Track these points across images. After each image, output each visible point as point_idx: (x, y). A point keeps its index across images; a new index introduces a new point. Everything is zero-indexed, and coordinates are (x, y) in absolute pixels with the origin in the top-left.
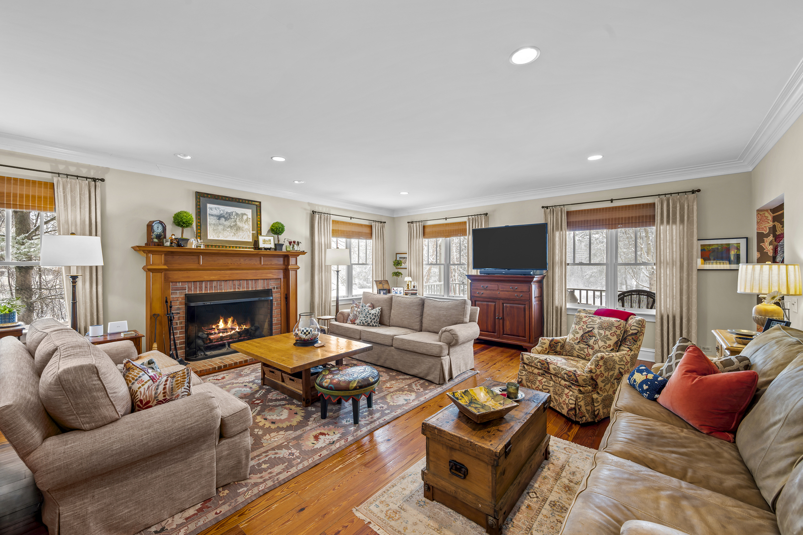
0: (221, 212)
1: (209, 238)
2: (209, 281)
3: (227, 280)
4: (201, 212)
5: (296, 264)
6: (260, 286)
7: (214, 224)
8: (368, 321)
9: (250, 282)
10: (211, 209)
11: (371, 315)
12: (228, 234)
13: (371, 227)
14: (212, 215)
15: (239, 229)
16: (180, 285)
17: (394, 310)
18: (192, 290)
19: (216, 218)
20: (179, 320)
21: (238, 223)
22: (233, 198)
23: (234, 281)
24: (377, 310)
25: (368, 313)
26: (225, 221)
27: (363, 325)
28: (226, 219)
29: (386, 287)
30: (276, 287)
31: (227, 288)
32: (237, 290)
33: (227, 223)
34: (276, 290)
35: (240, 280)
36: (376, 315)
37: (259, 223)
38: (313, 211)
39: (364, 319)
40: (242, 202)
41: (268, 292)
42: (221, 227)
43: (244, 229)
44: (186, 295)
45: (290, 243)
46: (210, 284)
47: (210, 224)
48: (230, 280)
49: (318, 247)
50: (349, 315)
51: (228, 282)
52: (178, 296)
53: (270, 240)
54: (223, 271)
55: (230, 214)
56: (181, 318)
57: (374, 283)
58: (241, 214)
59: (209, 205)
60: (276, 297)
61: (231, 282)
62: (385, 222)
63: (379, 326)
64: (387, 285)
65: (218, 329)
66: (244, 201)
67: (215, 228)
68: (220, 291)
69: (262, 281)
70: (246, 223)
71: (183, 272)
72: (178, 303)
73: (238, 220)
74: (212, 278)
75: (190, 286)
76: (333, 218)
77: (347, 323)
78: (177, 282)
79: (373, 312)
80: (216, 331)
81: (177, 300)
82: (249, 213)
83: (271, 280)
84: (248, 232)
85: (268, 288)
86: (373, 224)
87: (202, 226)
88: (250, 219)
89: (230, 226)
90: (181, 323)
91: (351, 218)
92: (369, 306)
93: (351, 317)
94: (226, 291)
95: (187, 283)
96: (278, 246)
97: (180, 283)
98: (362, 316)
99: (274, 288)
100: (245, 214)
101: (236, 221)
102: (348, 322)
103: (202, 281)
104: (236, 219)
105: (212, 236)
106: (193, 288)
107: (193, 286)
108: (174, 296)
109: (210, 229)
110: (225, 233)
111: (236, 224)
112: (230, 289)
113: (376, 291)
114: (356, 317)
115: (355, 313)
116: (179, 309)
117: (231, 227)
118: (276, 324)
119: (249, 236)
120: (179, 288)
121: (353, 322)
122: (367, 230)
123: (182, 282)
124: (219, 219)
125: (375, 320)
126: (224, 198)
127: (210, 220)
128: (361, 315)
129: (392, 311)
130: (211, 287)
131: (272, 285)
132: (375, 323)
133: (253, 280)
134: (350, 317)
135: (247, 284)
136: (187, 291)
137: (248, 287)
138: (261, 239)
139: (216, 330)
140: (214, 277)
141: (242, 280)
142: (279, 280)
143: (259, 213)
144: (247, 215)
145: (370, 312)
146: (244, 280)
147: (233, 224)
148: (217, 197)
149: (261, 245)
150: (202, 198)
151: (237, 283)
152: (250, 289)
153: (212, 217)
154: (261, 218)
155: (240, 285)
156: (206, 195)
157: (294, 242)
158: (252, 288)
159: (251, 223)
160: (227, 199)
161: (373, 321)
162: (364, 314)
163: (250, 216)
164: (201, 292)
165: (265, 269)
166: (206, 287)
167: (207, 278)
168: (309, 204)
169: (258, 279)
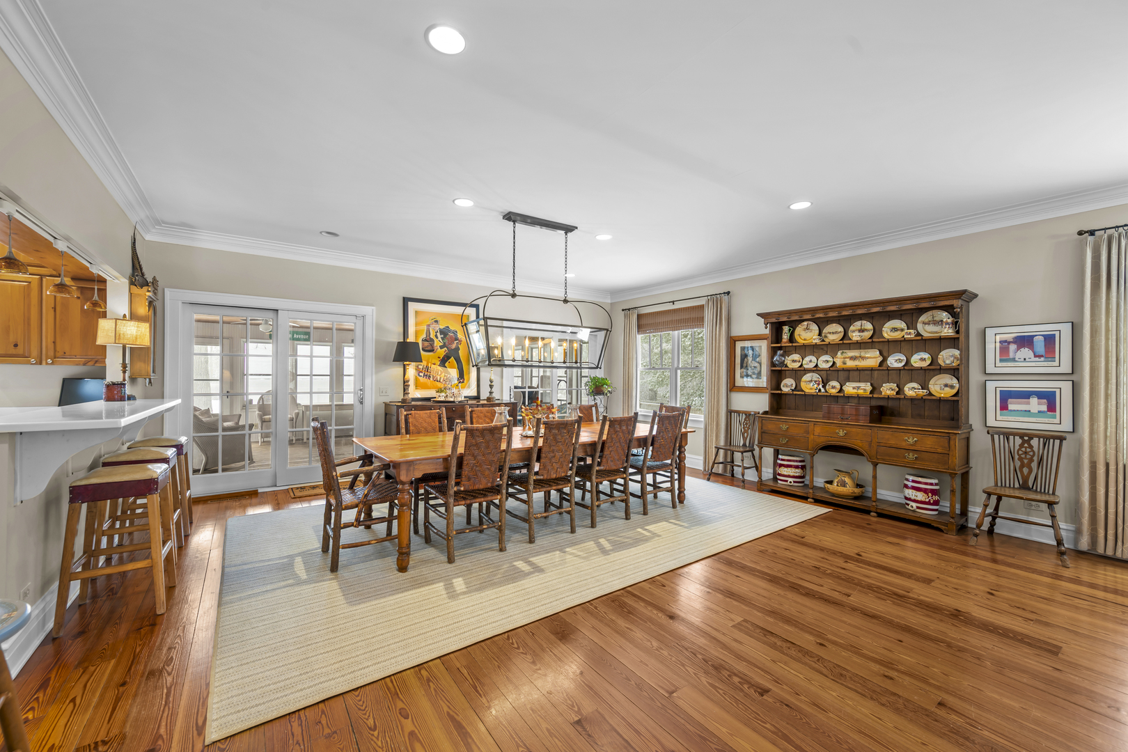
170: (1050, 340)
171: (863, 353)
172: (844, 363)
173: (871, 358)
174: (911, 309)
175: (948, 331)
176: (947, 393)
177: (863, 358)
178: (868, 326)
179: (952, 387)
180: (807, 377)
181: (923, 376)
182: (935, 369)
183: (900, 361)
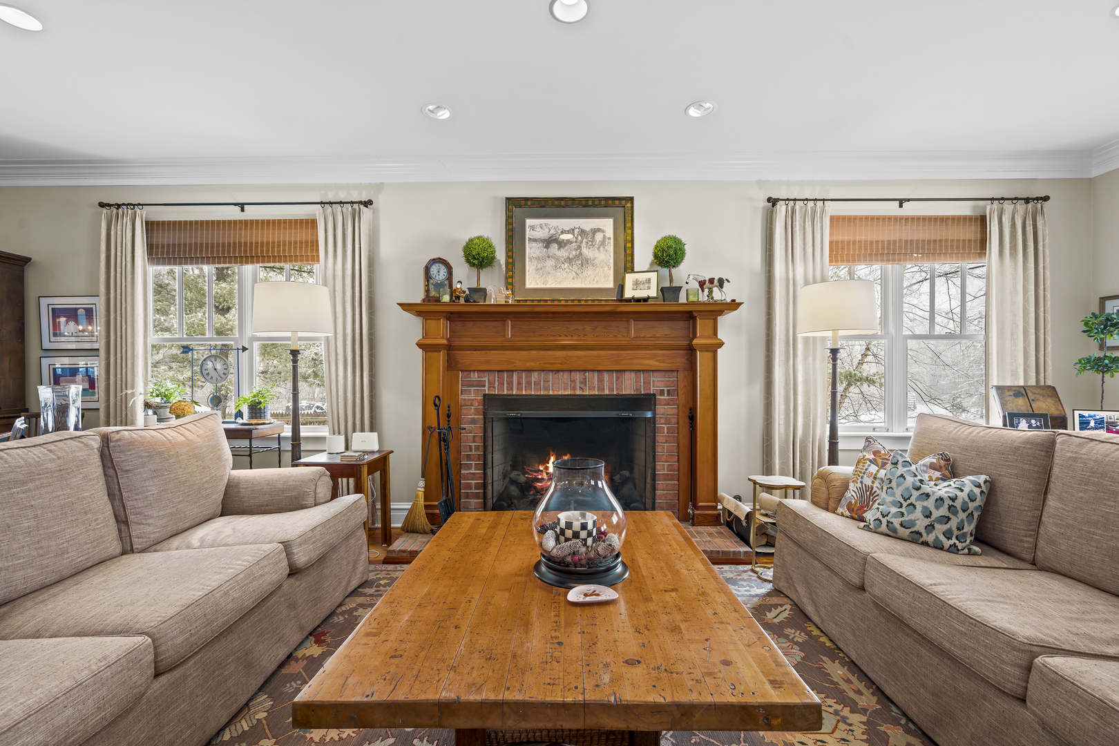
0: (552, 232)
1: (528, 285)
2: (525, 371)
3: (558, 371)
4: (514, 236)
5: (715, 334)
6: (629, 386)
7: (538, 258)
8: (913, 523)
9: (606, 376)
10: (533, 228)
11: (930, 504)
12: (565, 274)
13: (982, 220)
14: (535, 240)
15: (585, 262)
16: (475, 376)
17: (1061, 499)
18: (495, 388)
19: (541, 245)
20: (474, 442)
21: (585, 251)
22: (573, 199)
23: (573, 373)
24: (968, 485)
25: (916, 494)
26: (559, 249)
27: (892, 534)
29: (1044, 405)
30: (666, 389)
31: (559, 386)
32: (578, 392)
33: (563, 253)
34: (665, 397)
35: (585, 371)
36: (958, 504)
37: (629, 245)
38: (769, 200)
39: (894, 510)
40: (594, 206)
41: (645, 401)
42: (550, 263)
43: (597, 262)
44: (485, 395)
45: (702, 284)
46: (526, 377)
47: (530, 259)
48: (564, 371)
49: (784, 292)
50: (846, 487)
51: (561, 374)
52: (472, 397)
53: (649, 281)
54: (550, 352)
55: (569, 233)
56: (477, 439)
57: (993, 393)
58: (592, 230)
59: (529, 222)
60: (666, 413)
61: (566, 375)
62: (1046, 199)
63: (971, 553)
64: (1050, 401)
65: (547, 474)
66: (597, 202)
67: (539, 266)
68: (546, 393)
69: (633, 375)
70: (601, 249)
71: (479, 352)
72: (473, 410)
73: (584, 245)
74: (530, 365)
75: (492, 380)
76: (833, 209)
77: (834, 511)
78: (470, 371)
79: (945, 489)
80: (545, 476)
81: (472, 405)
82: (607, 225)
83: (655, 374)
84: (606, 269)
85: (647, 392)
86: (989, 208)
87: (517, 264)
88: (609, 238)
89: (569, 258)
90: (477, 448)
91: (901, 202)
92: (933, 467)
93: (852, 493)
94: (556, 393)
95: (486, 374)
96: (670, 292)
97: (476, 374)
98: (889, 499)
99: (662, 393)
100: (599, 230)
101: (580, 247)
102: (840, 510)
103: (513, 371)
104: (581, 242)
105: (533, 283)
106: (497, 383)
107: (497, 379)
108: (466, 397)
109: (530, 267)
110: (558, 274)
111: (581, 254)
112: (565, 389)
113: (997, 420)
114: (868, 497)
115: (868, 481)
116: (473, 421)
117: (569, 260)
118: (667, 477)
119: (606, 276)
120: (475, 383)
121: (856, 515)
122: (971, 233)
123: (478, 371)
124: (547, 247)
125: (953, 524)
126: (556, 202)
127: (532, 250)
128: (883, 495)
129: (1052, 502)
130: (529, 384)
131: (656, 384)
132: (948, 534)
133: (613, 371)
134: (848, 495)
135: (601, 380)
136: (486, 388)
137: (601, 388)
139: (545, 474)
140: (532, 364)
141: (589, 371)
142: (675, 374)
143: (629, 225)
144: (603, 231)
145: (926, 488)
146: (593, 371)
147: (574, 253)
148: (543, 203)
149: (629, 293)
150: (518, 209)
151: (578, 376)
152: (607, 392)
153: (534, 244)
154: (632, 233)
155: (584, 382)
156: (523, 202)
157: (712, 281)
158: (611, 389)
159: (611, 248)
160: (563, 203)
161: (940, 528)
162: (898, 493)
163: (610, 232)
164: (510, 393)
165: (638, 348)
166: (519, 383)
167: (519, 365)
168: (760, 183)
169: (624, 371)
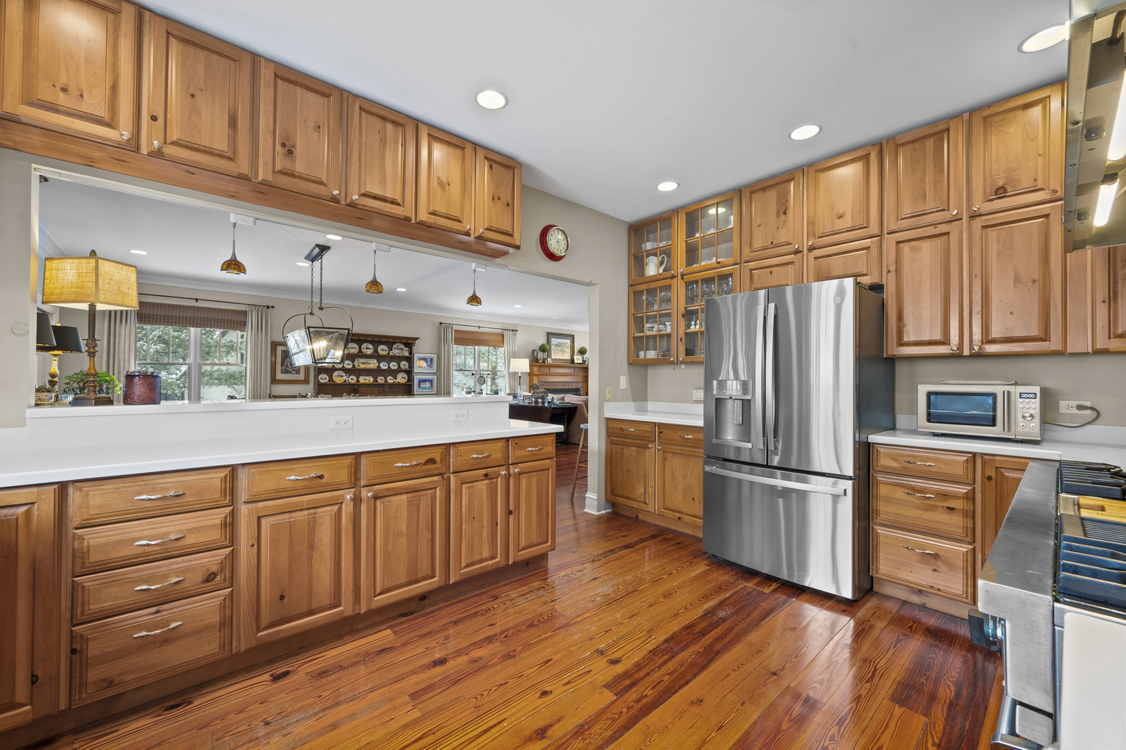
0: (557, 342)
4: (549, 342)
12: (560, 355)
15: (565, 352)
22: (561, 334)
26: (559, 348)
28: (559, 346)
37: (573, 348)
42: (557, 351)
43: (567, 352)
47: (553, 350)
53: (579, 358)
55: (561, 343)
58: (565, 343)
59: (552, 339)
66: (568, 335)
67: (555, 352)
70: (568, 348)
82: (568, 342)
84: (569, 354)
87: (550, 351)
96: (583, 361)
104: (564, 346)
105: (553, 356)
109: (553, 352)
110: (558, 355)
111: (564, 349)
117: (561, 351)
119: (569, 356)
124: (556, 346)
138: (575, 357)
143: (573, 342)
147: (562, 349)
148: (555, 334)
149: (576, 361)
150: (550, 335)
153: (553, 346)
154: (574, 345)
159: (570, 348)
160: (559, 335)
163: (569, 344)
170: (431, 360)
171: (368, 361)
172: (359, 366)
173: (373, 364)
174: (390, 341)
175: (406, 354)
176: (404, 381)
177: (368, 363)
178: (371, 346)
179: (405, 378)
180: (336, 374)
181: (394, 373)
182: (399, 370)
183: (386, 366)
